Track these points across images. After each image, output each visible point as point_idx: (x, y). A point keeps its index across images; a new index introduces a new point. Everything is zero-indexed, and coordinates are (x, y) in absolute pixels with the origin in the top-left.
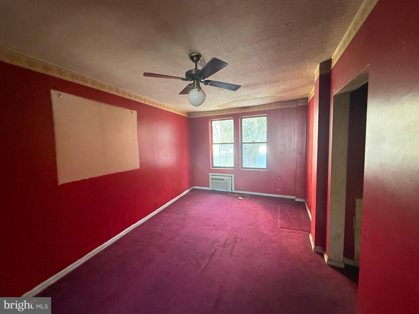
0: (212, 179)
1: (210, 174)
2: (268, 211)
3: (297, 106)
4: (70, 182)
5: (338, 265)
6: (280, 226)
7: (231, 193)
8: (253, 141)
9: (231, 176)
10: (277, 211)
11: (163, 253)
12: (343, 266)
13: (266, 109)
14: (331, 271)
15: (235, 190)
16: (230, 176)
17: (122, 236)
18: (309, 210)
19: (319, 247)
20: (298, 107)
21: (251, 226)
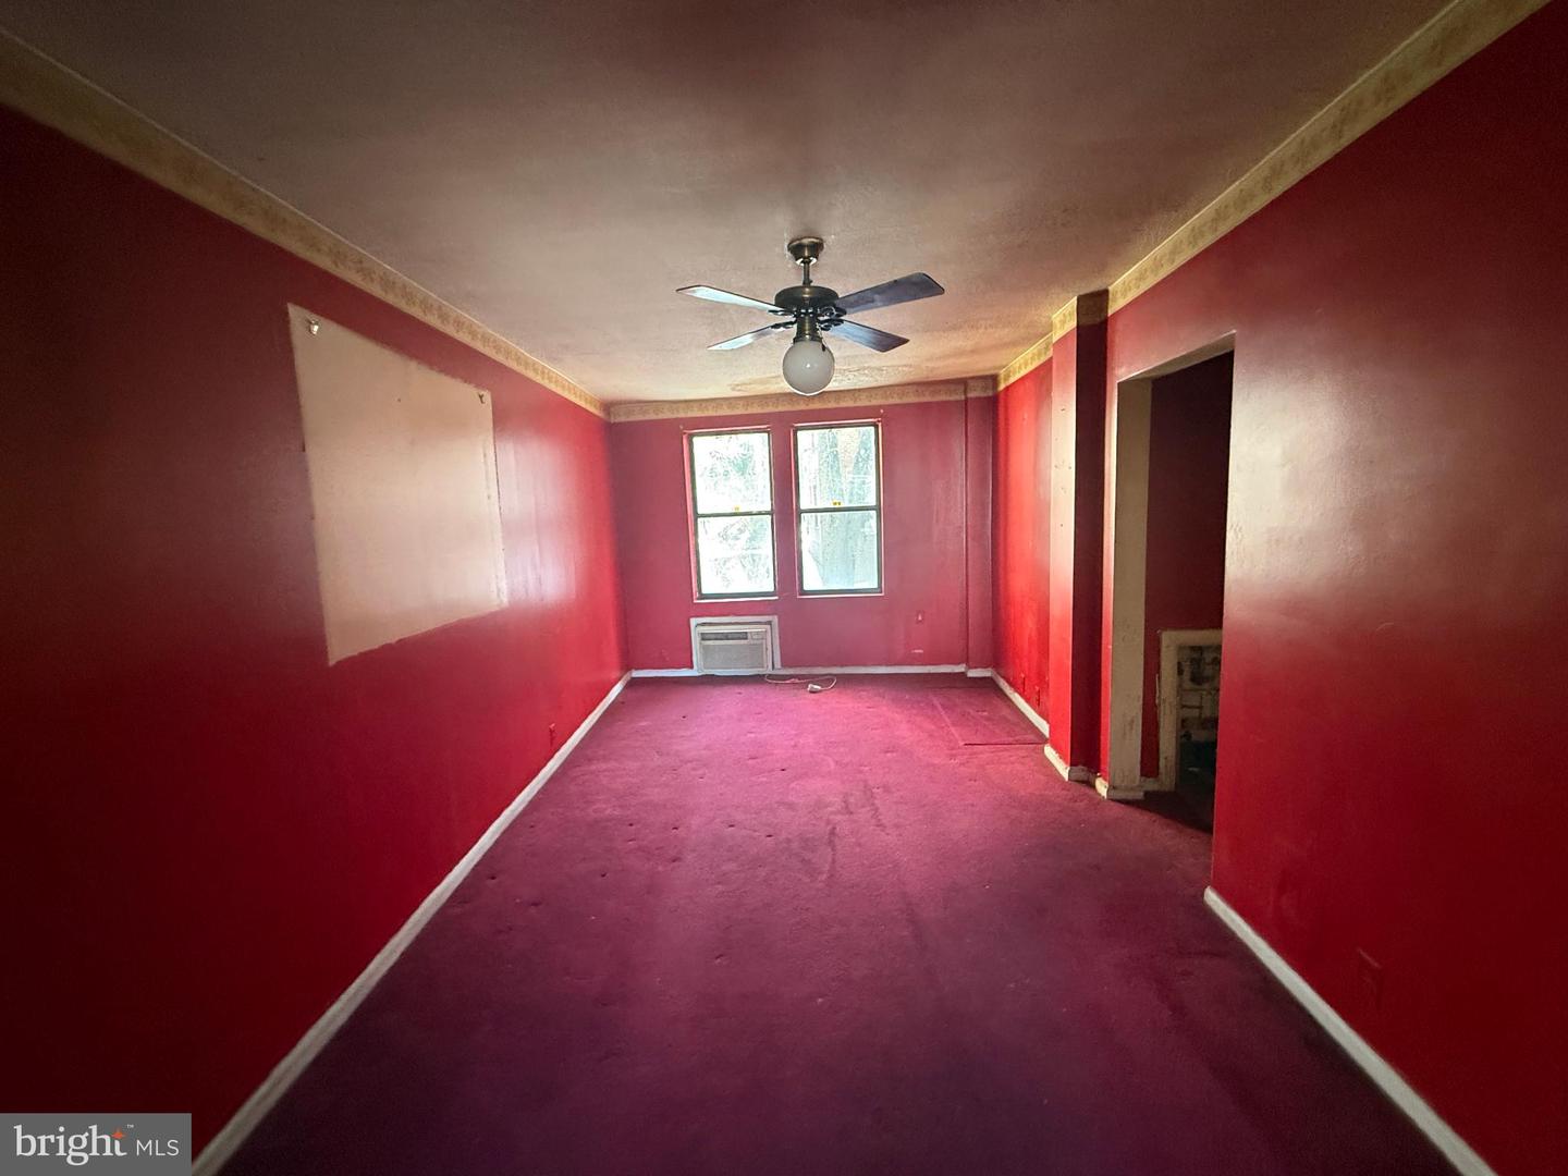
0: (704, 637)
1: (694, 622)
2: (914, 711)
3: (963, 397)
4: (356, 653)
5: (1130, 796)
6: (963, 740)
7: (770, 676)
8: (835, 504)
9: (769, 623)
10: (934, 707)
11: (676, 864)
12: (1140, 795)
13: (874, 402)
14: (1119, 811)
15: (782, 666)
16: (766, 623)
17: (485, 850)
18: (1016, 695)
19: (1081, 767)
20: (966, 400)
21: (889, 755)
